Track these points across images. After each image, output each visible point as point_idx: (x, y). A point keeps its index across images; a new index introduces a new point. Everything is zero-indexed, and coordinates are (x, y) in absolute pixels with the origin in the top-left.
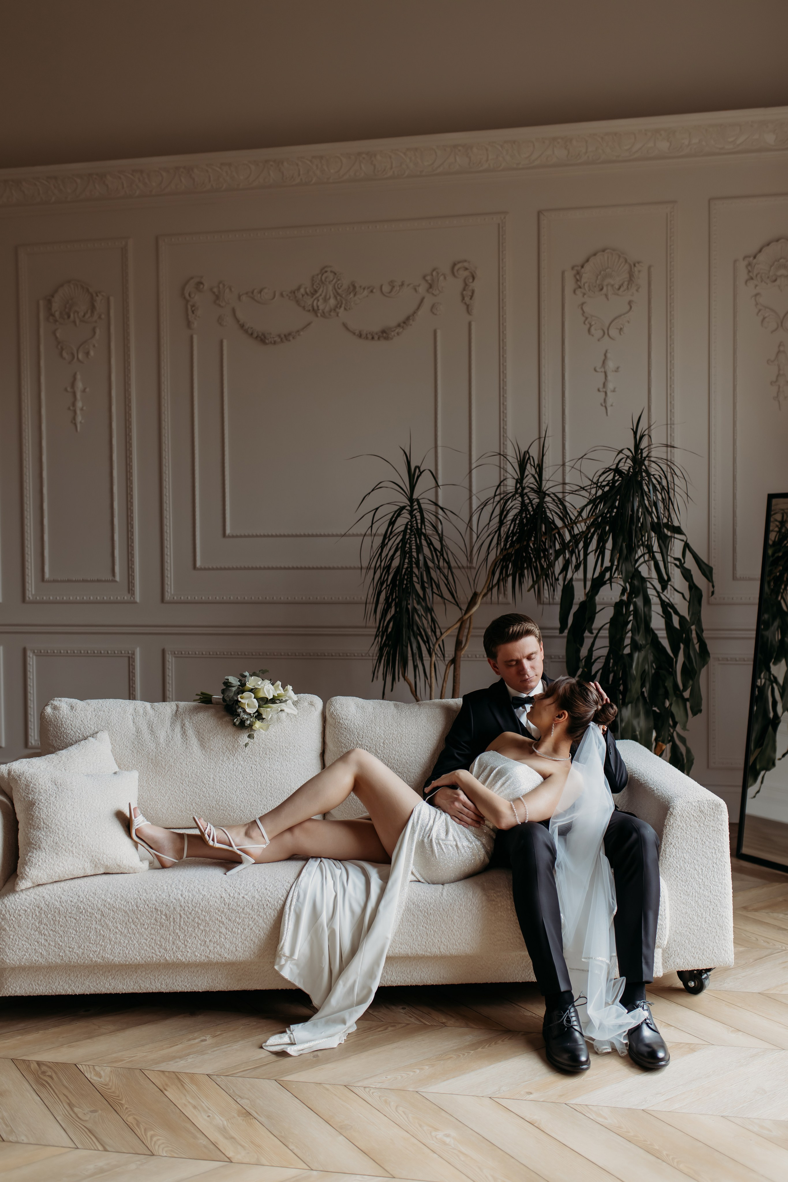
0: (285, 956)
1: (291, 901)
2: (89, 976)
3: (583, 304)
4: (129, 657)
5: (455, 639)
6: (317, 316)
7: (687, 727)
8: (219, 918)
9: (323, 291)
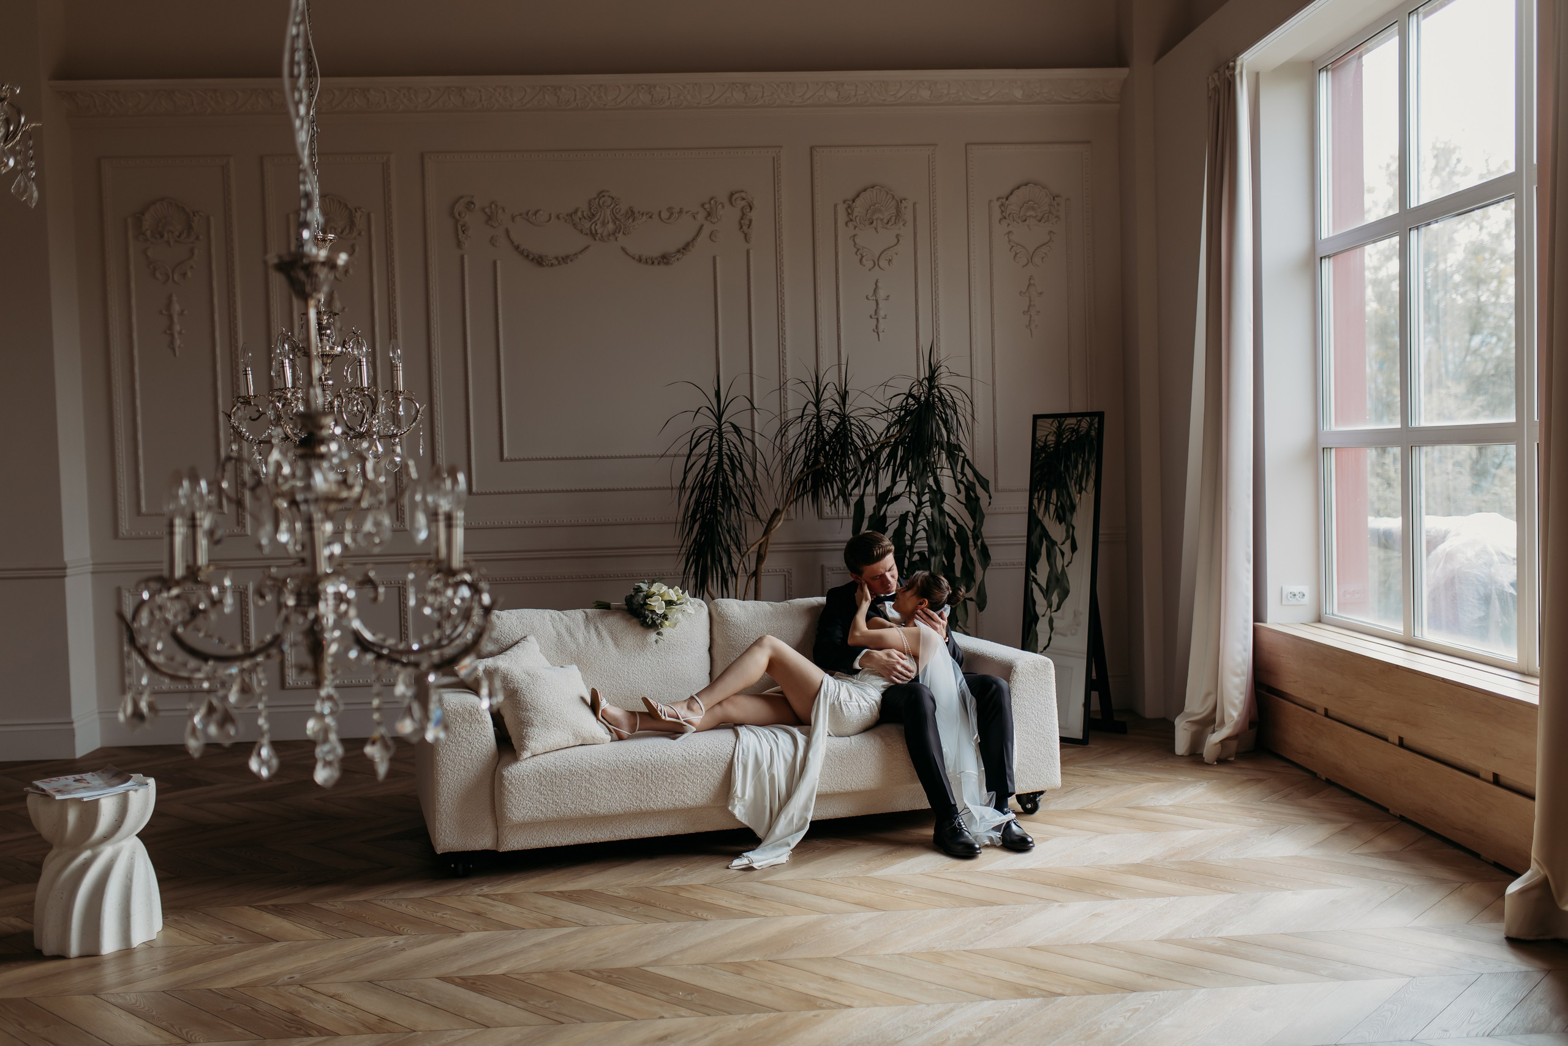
0: (738, 797)
1: (738, 756)
2: (573, 829)
3: (854, 236)
4: (399, 587)
5: (756, 554)
6: (595, 240)
7: (968, 626)
8: (683, 772)
9: (600, 216)
